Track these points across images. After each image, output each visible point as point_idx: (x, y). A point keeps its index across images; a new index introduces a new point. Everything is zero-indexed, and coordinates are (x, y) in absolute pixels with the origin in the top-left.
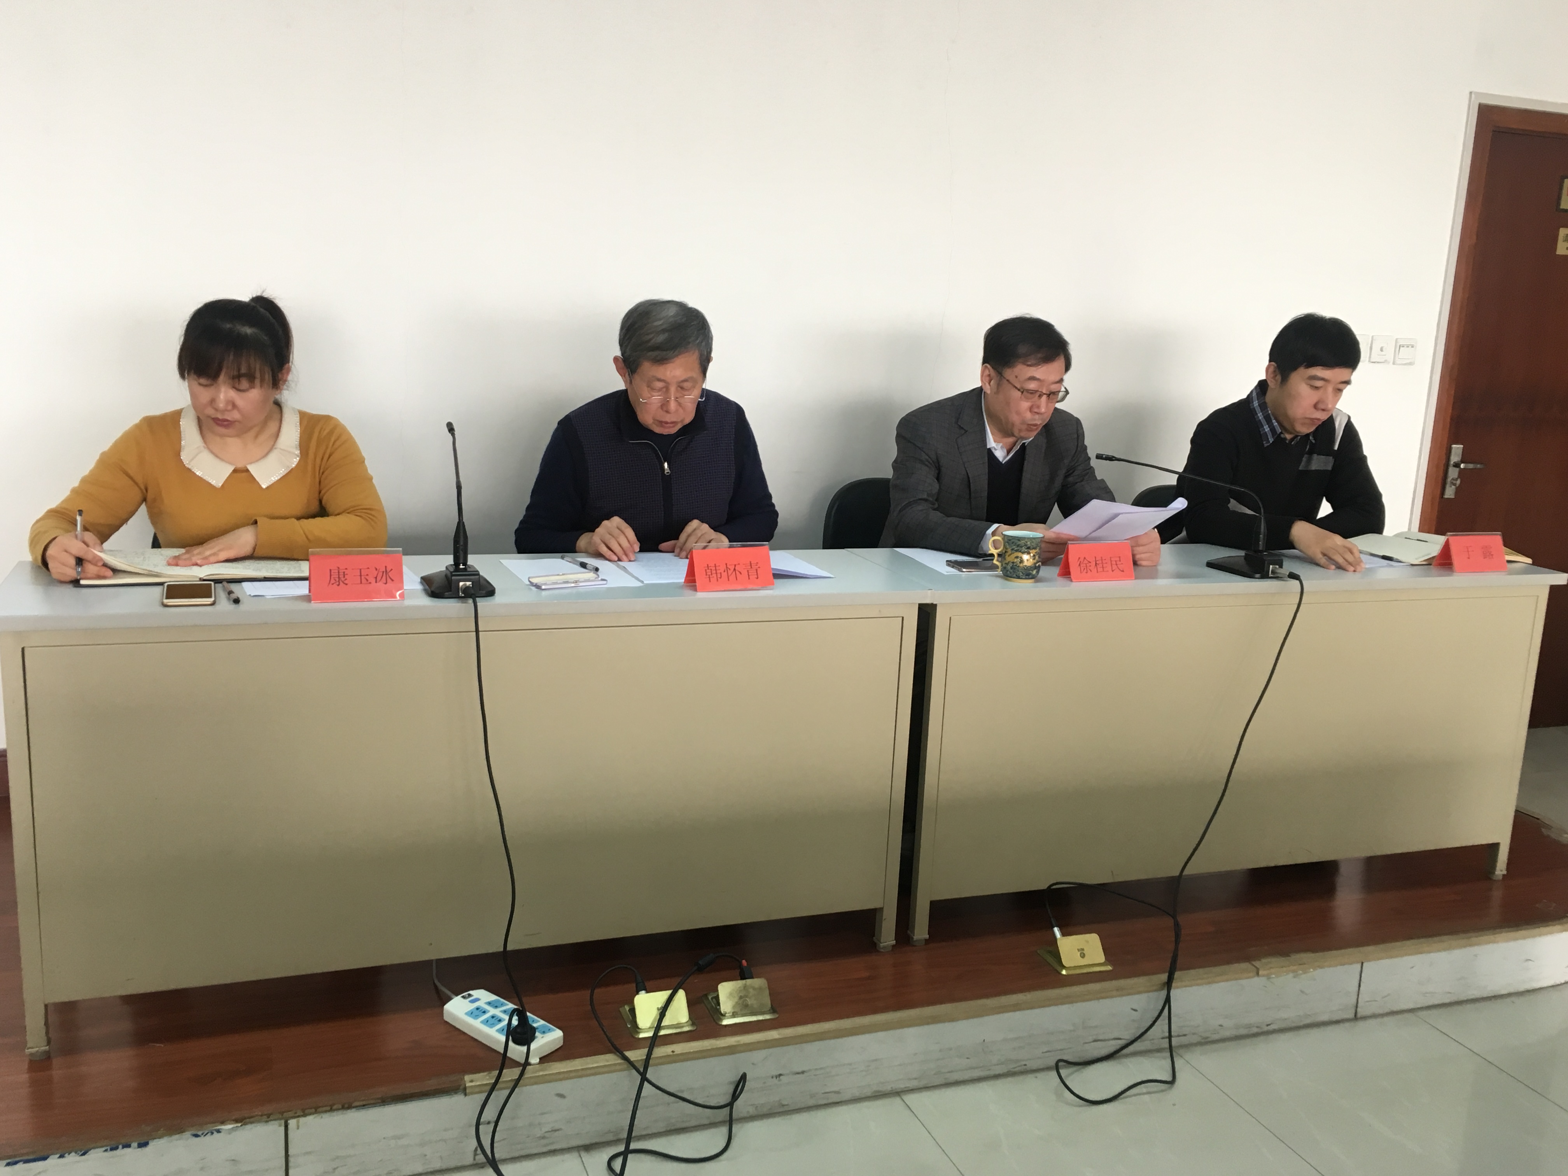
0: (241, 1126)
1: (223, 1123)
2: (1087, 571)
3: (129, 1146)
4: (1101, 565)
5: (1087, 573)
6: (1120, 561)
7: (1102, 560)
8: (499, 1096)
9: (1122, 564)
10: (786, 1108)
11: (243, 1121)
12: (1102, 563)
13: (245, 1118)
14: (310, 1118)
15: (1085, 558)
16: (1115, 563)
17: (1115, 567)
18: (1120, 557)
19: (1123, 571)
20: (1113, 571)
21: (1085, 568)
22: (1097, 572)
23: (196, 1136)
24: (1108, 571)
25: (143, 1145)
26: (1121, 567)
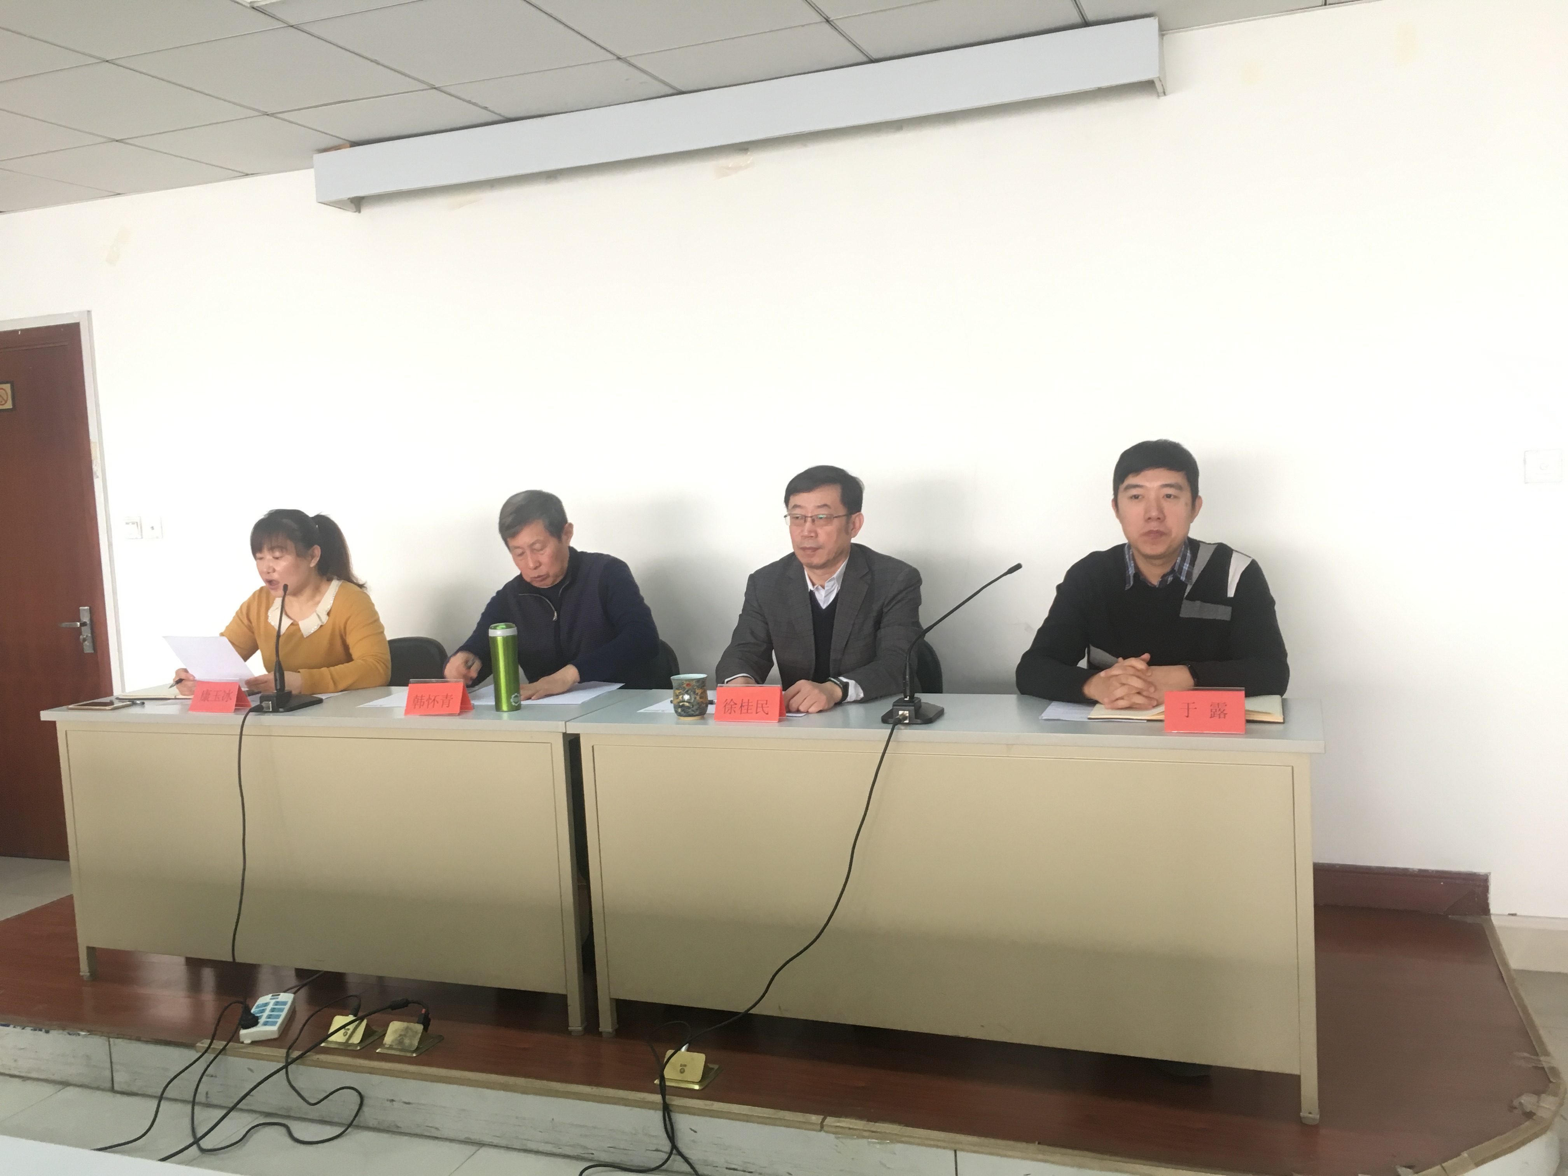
0: (89, 1035)
1: (82, 1030)
2: (731, 712)
3: (41, 1030)
4: (746, 707)
5: (730, 713)
6: (766, 704)
7: (748, 702)
8: (209, 1056)
9: (768, 707)
10: (399, 1130)
11: (91, 1032)
12: (748, 705)
13: (92, 1031)
14: (120, 1040)
15: (732, 700)
16: (760, 706)
17: (760, 709)
18: (767, 701)
19: (767, 714)
20: (757, 713)
21: (730, 709)
22: (741, 713)
23: (70, 1034)
24: (752, 713)
25: (47, 1032)
26: (766, 710)
